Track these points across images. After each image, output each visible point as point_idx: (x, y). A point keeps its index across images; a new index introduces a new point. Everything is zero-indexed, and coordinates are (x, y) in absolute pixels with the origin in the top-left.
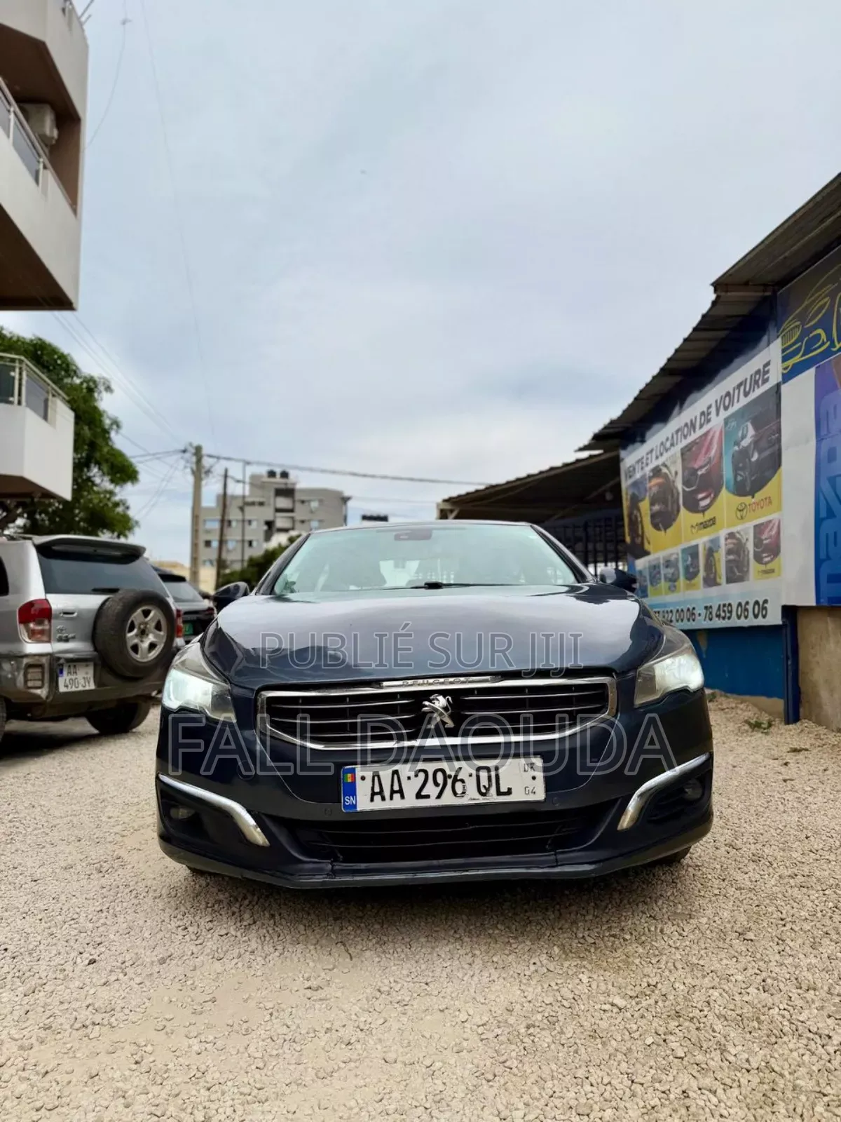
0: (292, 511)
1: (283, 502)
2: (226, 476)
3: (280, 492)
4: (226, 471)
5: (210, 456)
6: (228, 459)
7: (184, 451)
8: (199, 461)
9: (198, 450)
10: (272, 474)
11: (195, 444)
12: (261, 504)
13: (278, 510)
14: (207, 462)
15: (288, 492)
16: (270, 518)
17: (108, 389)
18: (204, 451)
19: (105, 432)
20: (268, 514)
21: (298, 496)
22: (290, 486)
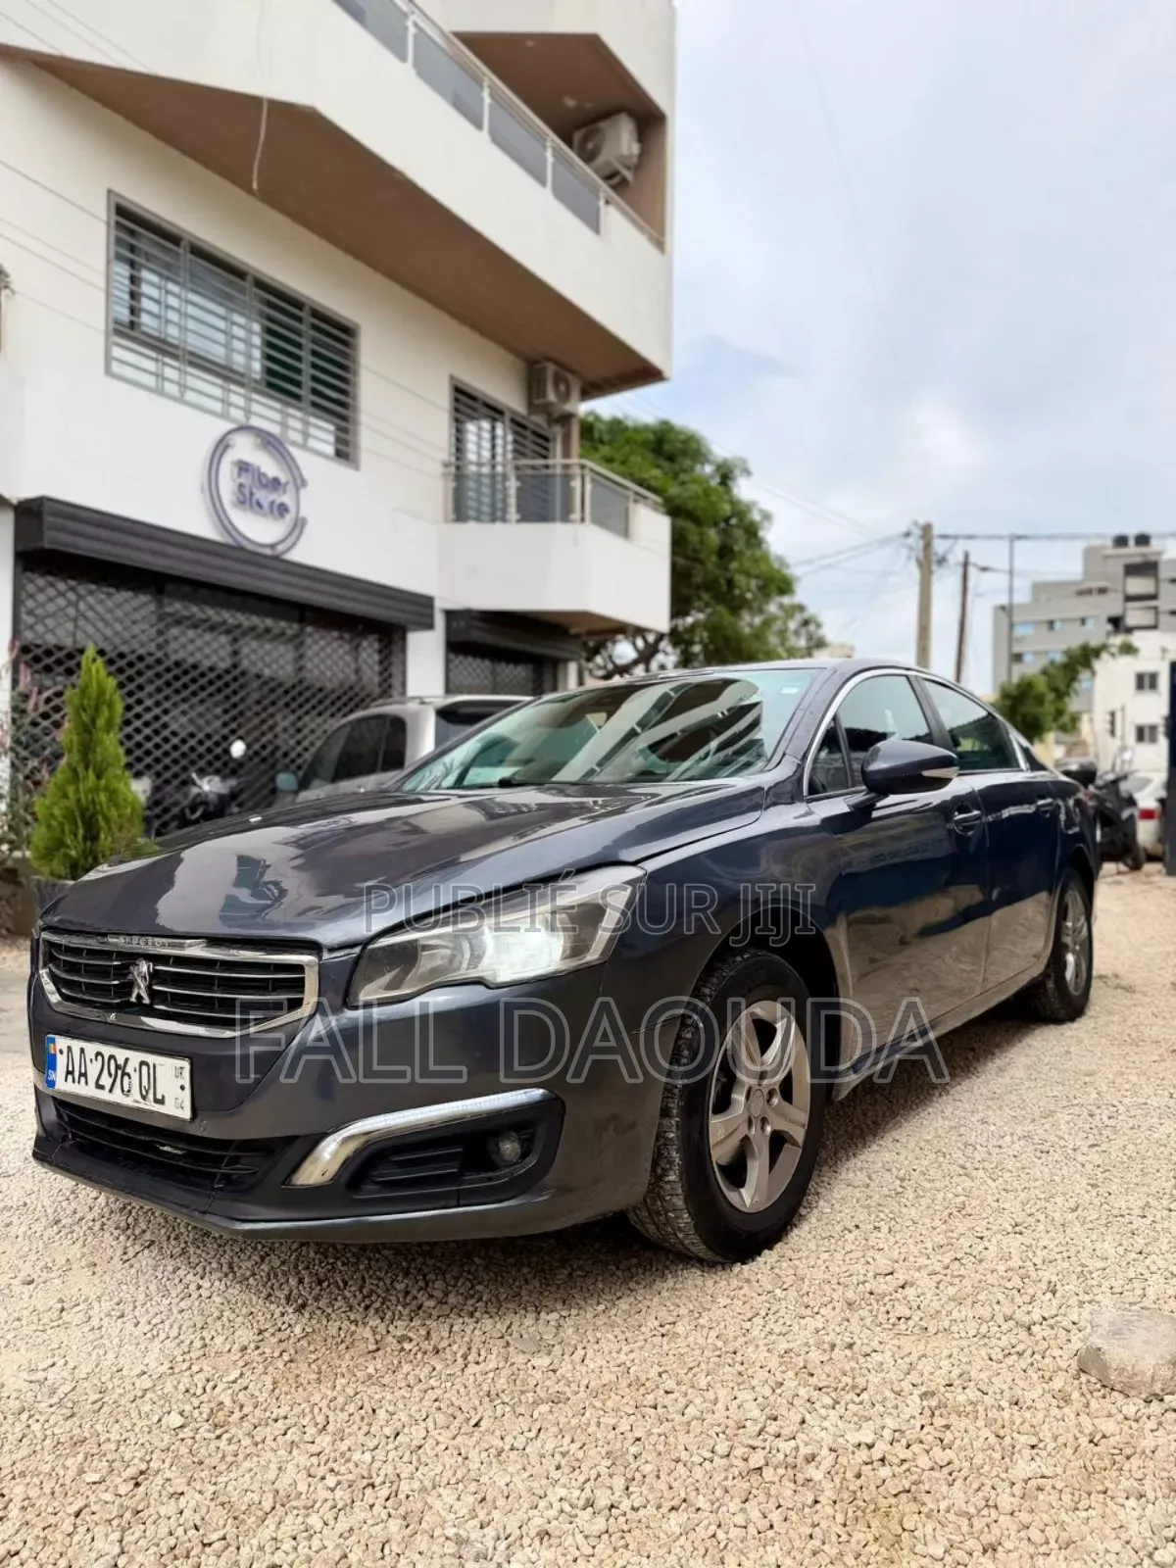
0: (1154, 597)
1: (1139, 585)
2: (966, 565)
3: (1132, 570)
4: (967, 555)
5: (944, 537)
6: (970, 537)
7: (908, 535)
8: (928, 546)
9: (927, 531)
10: (1121, 541)
11: (922, 521)
12: (1102, 591)
13: (1129, 598)
14: (939, 546)
15: (1146, 568)
16: (1116, 610)
17: (747, 472)
18: (937, 530)
19: (752, 532)
20: (1113, 605)
21: (1165, 573)
22: (1152, 558)
